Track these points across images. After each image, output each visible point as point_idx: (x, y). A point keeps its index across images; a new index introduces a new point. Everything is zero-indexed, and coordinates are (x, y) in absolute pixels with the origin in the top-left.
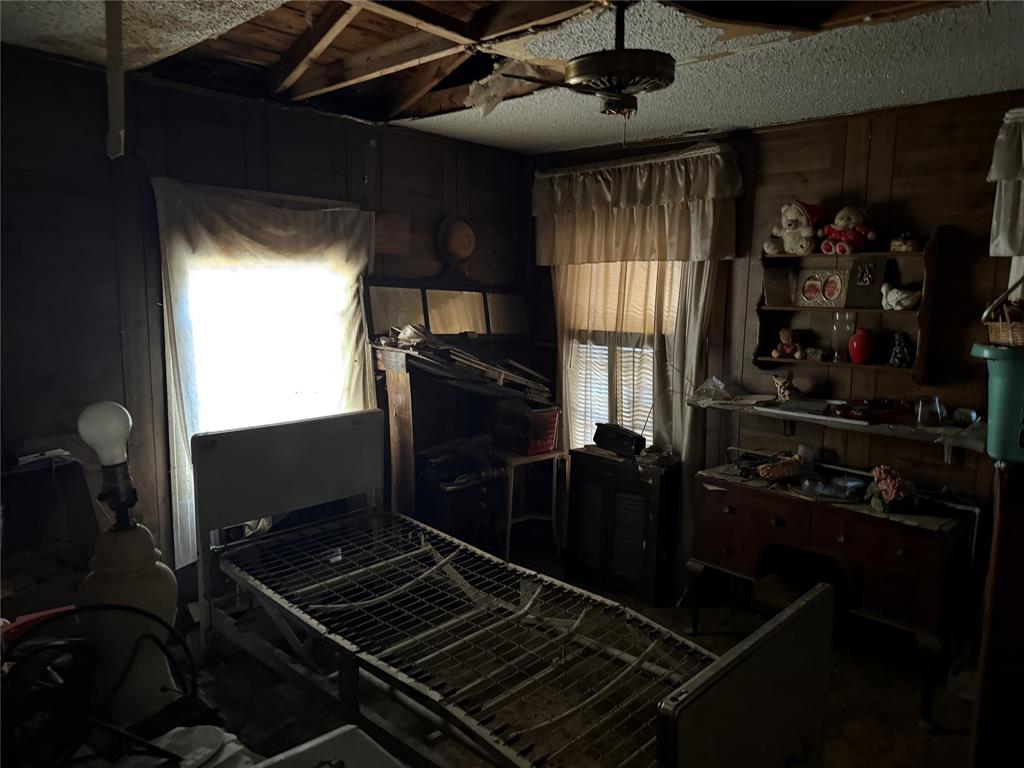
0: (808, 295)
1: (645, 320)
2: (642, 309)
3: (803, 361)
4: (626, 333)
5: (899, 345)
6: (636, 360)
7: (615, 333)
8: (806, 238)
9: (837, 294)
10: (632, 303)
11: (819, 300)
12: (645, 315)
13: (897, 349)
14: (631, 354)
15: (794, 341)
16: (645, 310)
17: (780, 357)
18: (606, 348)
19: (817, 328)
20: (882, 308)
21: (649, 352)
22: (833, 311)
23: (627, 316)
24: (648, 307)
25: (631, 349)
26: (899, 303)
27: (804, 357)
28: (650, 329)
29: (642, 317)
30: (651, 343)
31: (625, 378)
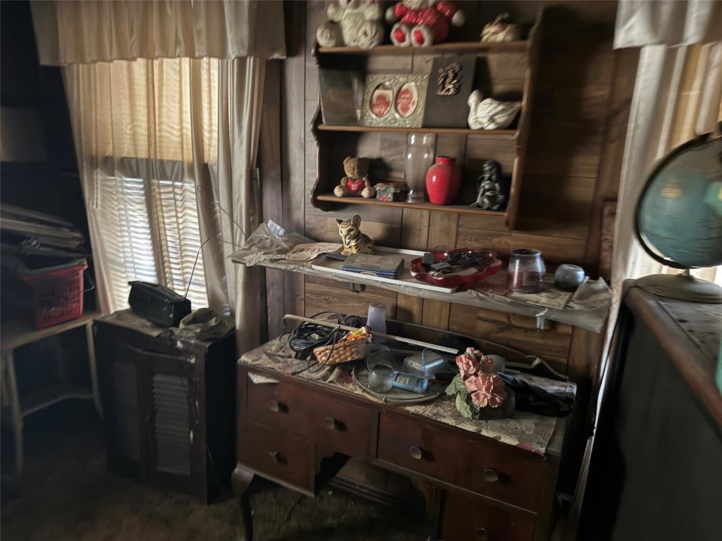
0: (377, 110)
1: (182, 143)
2: (177, 127)
3: (371, 202)
4: (162, 162)
5: (490, 179)
6: (178, 197)
7: (148, 160)
8: (372, 22)
9: (412, 109)
10: (165, 120)
11: (392, 117)
12: (182, 136)
13: (486, 185)
14: (171, 189)
15: (361, 174)
16: (181, 129)
17: (343, 196)
18: (141, 180)
19: (389, 156)
20: (468, 127)
21: (191, 187)
22: (408, 132)
23: (160, 137)
24: (184, 124)
25: (170, 183)
26: (492, 120)
27: (373, 196)
28: (189, 155)
29: (177, 140)
30: (192, 175)
31: (168, 220)
